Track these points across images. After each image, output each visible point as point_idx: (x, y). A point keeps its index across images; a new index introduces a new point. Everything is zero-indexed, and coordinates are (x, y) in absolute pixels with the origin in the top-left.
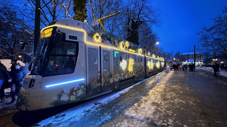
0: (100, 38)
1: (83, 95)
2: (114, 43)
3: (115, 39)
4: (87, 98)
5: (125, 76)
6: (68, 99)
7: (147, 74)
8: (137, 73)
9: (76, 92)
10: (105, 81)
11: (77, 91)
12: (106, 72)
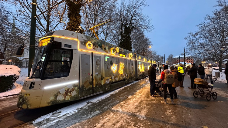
0: (92, 45)
1: (77, 95)
2: (105, 49)
3: (106, 46)
4: (80, 97)
5: (116, 78)
6: (64, 98)
7: (138, 76)
8: (128, 76)
9: (70, 93)
10: (96, 83)
11: (72, 92)
12: (97, 75)
